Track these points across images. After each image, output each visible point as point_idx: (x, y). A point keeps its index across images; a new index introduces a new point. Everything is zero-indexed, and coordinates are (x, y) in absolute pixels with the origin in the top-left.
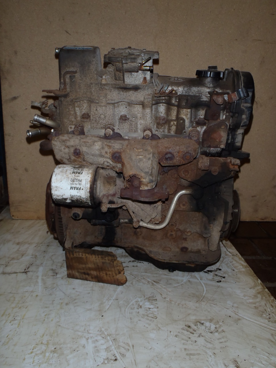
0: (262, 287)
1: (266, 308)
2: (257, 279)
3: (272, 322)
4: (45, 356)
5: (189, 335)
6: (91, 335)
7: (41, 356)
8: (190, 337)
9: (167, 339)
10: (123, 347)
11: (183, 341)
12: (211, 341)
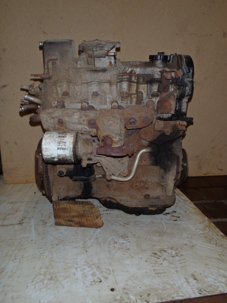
0: (209, 222)
1: (213, 237)
2: (205, 217)
3: (219, 246)
4: (43, 283)
5: (156, 260)
6: (79, 265)
7: (41, 284)
8: (157, 261)
9: (139, 264)
10: (105, 272)
11: (152, 265)
12: (173, 262)
